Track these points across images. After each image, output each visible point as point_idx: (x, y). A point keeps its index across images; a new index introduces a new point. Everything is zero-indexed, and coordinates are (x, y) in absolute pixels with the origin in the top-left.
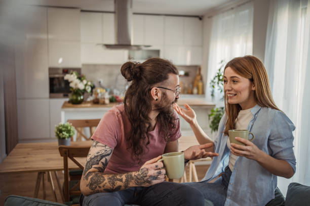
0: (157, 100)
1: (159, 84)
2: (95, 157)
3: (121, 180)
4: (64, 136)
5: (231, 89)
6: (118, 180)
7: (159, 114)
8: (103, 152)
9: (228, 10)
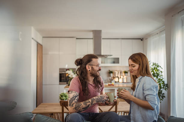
1: (89, 64)
2: (73, 97)
3: (89, 102)
4: (63, 99)
5: (131, 69)
6: (88, 102)
7: (94, 78)
8: (76, 95)
9: (155, 35)
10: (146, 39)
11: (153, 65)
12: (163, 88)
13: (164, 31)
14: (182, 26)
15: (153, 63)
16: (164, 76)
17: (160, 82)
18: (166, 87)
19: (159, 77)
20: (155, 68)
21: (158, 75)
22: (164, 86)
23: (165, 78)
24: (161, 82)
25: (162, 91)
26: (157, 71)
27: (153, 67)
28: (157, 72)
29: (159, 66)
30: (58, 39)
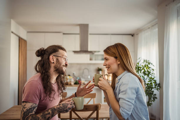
0: (53, 63)
1: (54, 54)
2: (30, 109)
3: (49, 114)
6: (47, 114)
8: (35, 105)
9: (147, 29)
10: (137, 34)
11: (143, 62)
12: (155, 87)
13: (157, 25)
14: (178, 17)
15: (143, 60)
16: (156, 74)
17: (151, 81)
18: (158, 87)
19: (150, 76)
20: (146, 65)
21: (149, 73)
22: (156, 85)
23: (156, 77)
24: (153, 81)
25: (153, 91)
26: (149, 68)
27: (144, 65)
28: (148, 70)
29: (150, 63)
30: (43, 34)
